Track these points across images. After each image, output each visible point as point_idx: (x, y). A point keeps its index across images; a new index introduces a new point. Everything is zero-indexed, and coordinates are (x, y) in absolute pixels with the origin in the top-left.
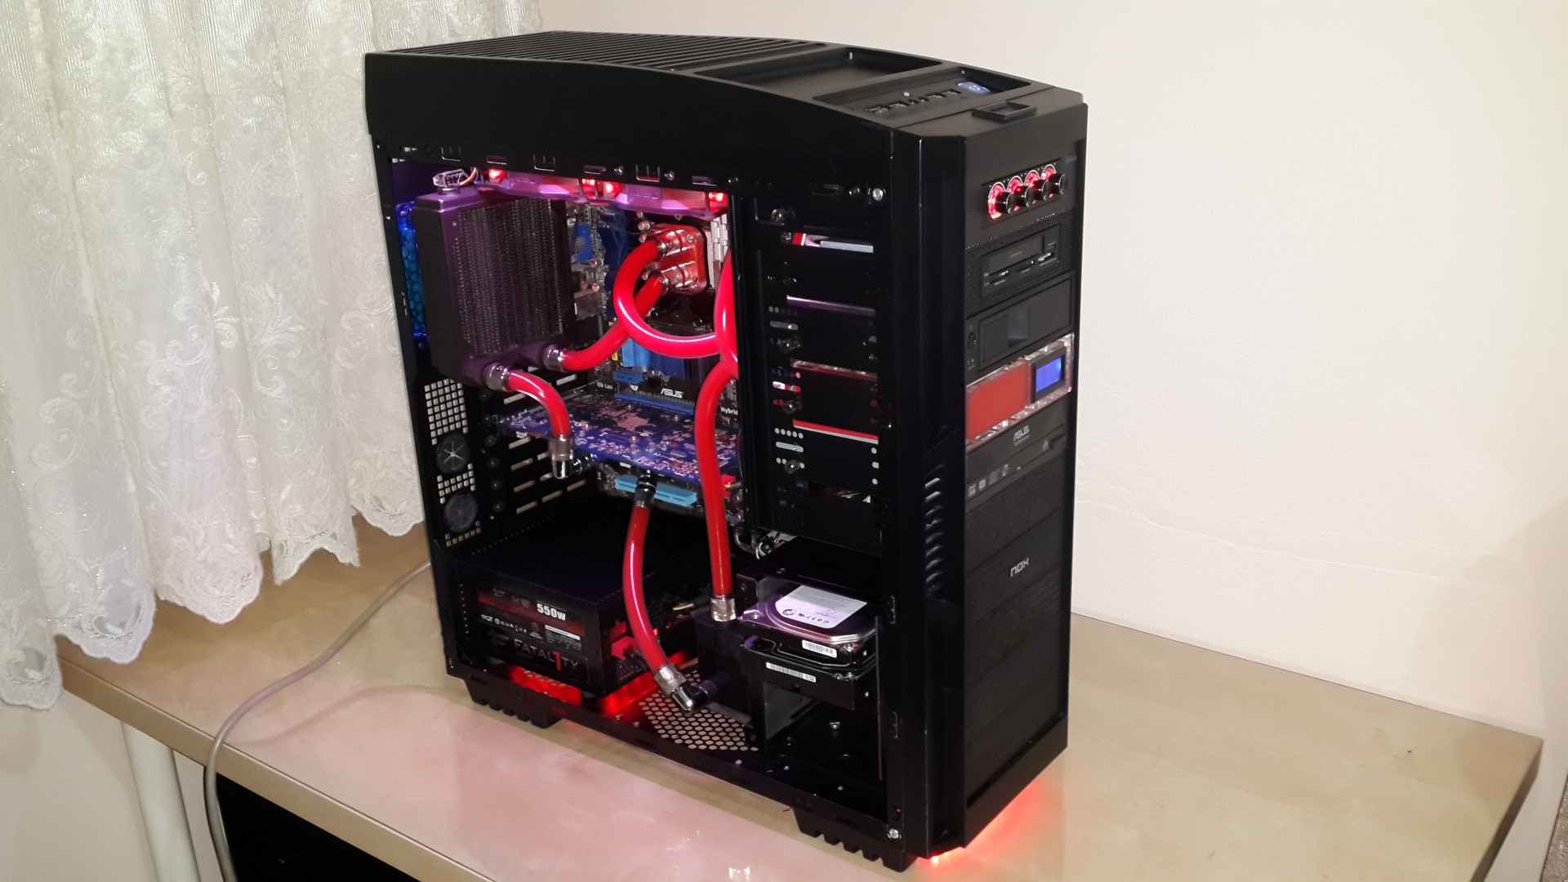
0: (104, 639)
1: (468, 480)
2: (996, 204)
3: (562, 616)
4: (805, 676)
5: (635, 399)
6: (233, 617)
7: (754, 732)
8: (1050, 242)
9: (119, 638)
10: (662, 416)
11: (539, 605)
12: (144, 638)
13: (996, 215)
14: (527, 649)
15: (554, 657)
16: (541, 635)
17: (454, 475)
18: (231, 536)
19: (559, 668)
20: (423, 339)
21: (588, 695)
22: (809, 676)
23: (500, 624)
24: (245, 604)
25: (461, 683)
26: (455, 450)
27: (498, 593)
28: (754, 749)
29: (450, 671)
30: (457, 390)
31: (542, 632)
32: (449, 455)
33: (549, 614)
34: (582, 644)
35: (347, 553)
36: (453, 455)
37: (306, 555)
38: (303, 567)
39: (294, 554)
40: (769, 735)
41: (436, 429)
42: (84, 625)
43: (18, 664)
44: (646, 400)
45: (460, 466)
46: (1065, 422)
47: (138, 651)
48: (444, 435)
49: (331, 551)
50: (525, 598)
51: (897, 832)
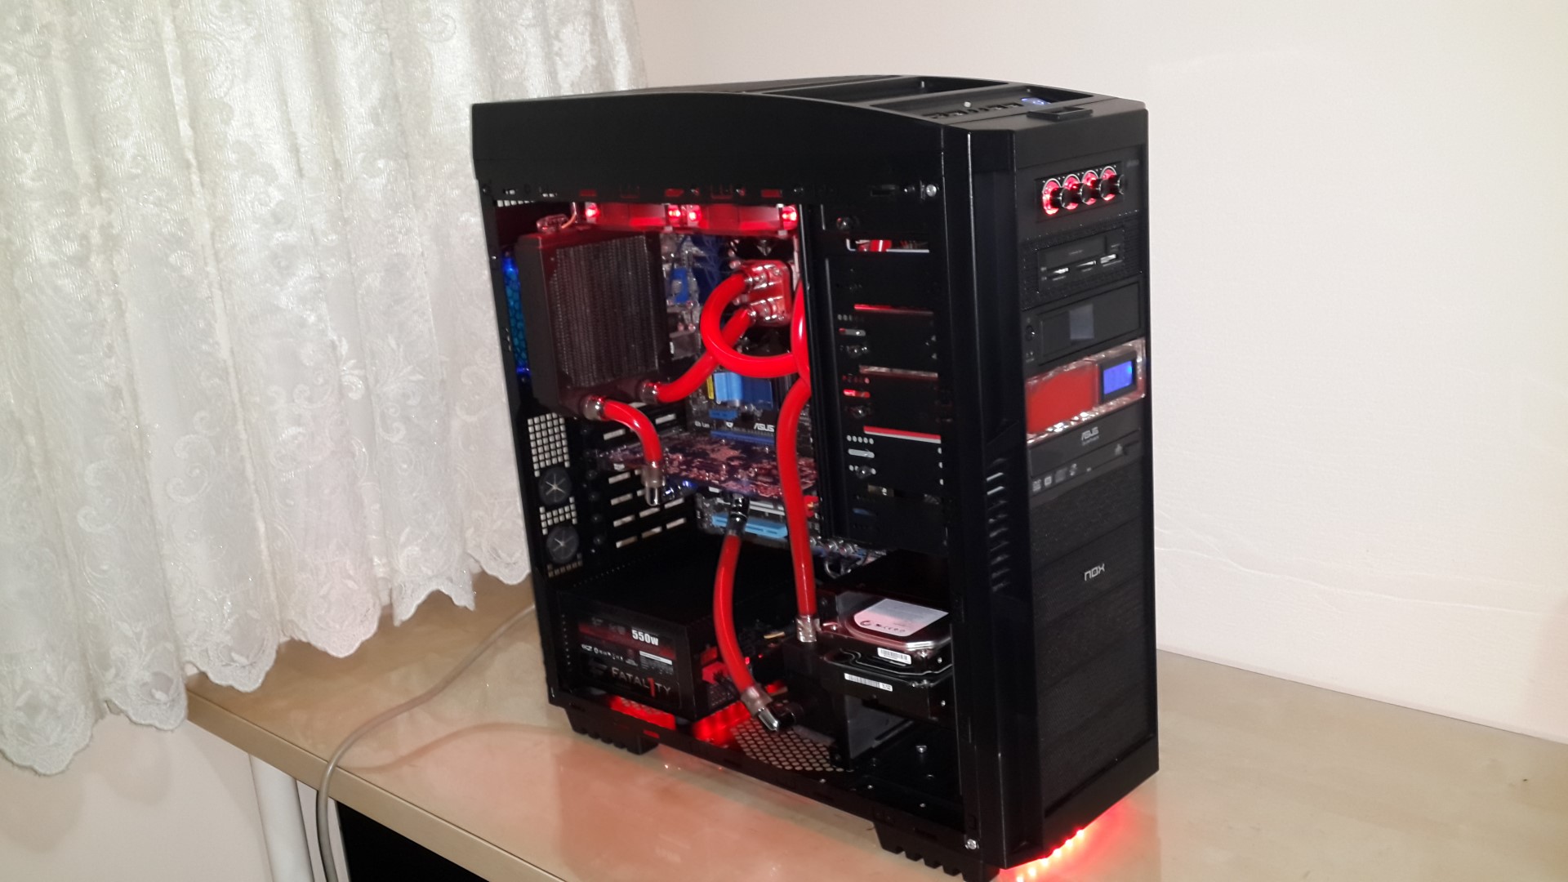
0: (229, 667)
1: (569, 512)
2: (1051, 200)
3: (655, 641)
4: (882, 686)
5: (729, 435)
6: (352, 651)
7: (839, 750)
8: (1115, 243)
9: (244, 667)
10: (754, 448)
11: (634, 632)
12: (267, 668)
13: (1051, 211)
14: (624, 677)
15: (648, 684)
16: (636, 662)
17: (556, 507)
18: (351, 572)
19: (653, 694)
20: (526, 375)
21: (682, 721)
22: (885, 685)
23: (599, 653)
24: (364, 638)
25: (561, 713)
26: (557, 483)
27: (597, 622)
28: (840, 770)
29: (552, 701)
30: (559, 425)
31: (637, 658)
32: (551, 487)
33: (643, 640)
34: (674, 669)
35: (463, 598)
36: (555, 487)
37: (422, 596)
38: (420, 608)
39: (411, 596)
40: (853, 754)
41: (539, 462)
42: (211, 653)
43: (145, 684)
44: (743, 435)
45: (562, 499)
46: (1140, 429)
47: (260, 681)
48: (547, 468)
49: (446, 593)
50: (621, 625)
51: (974, 842)
